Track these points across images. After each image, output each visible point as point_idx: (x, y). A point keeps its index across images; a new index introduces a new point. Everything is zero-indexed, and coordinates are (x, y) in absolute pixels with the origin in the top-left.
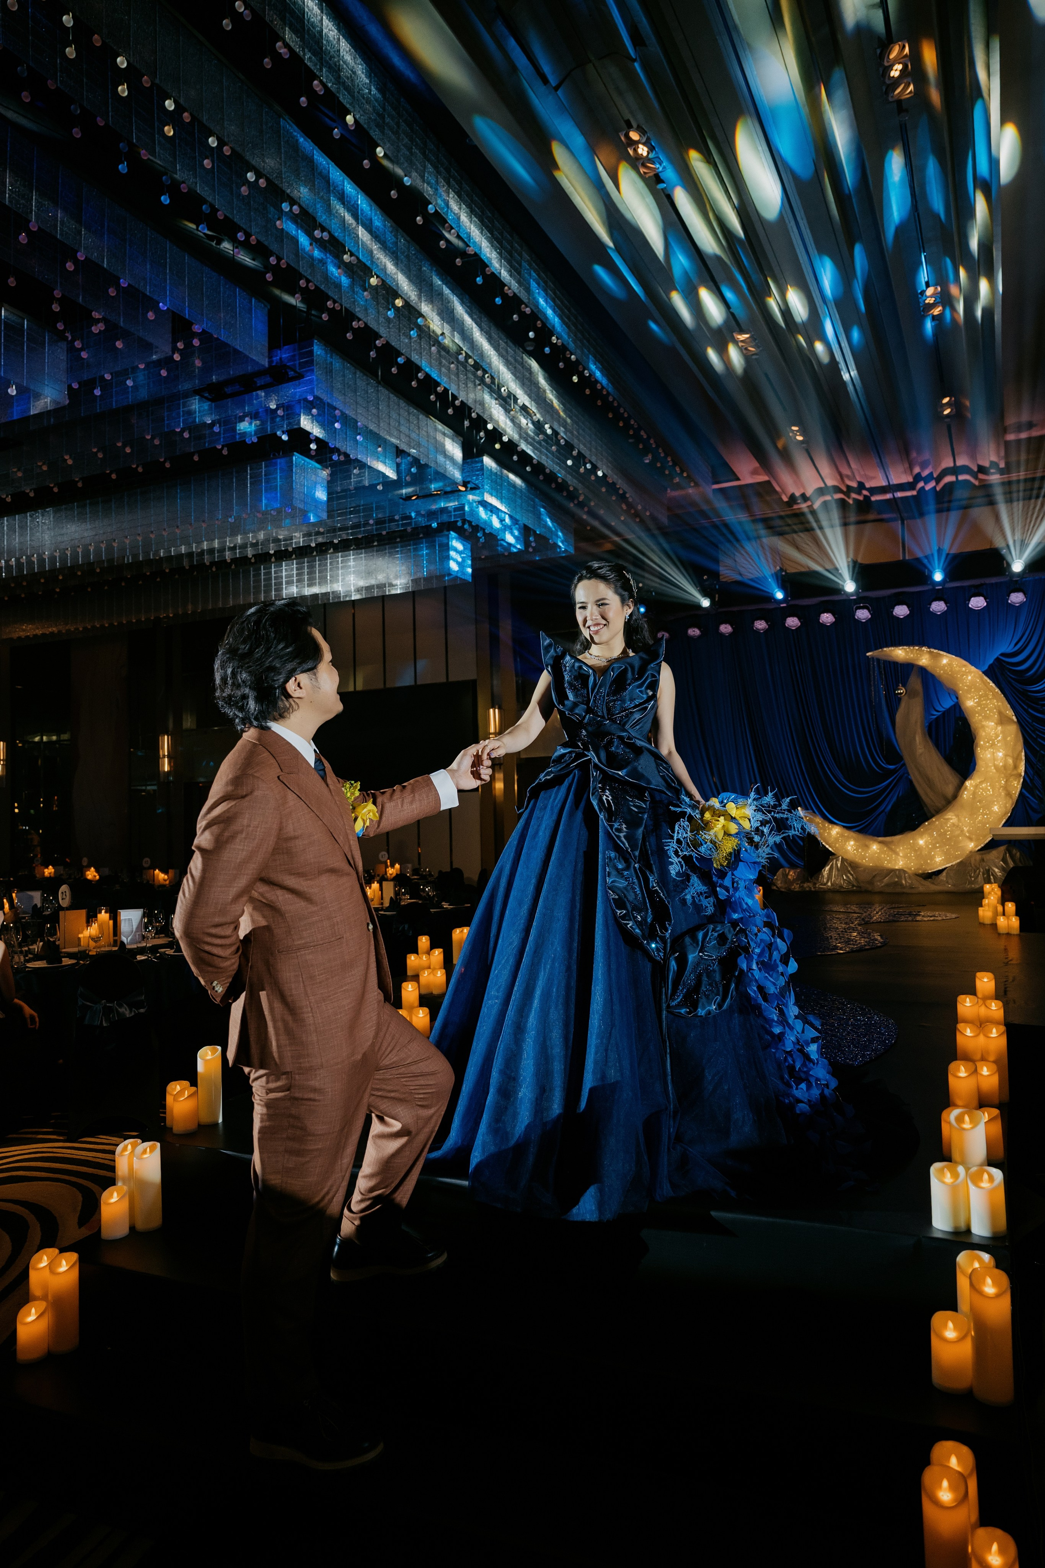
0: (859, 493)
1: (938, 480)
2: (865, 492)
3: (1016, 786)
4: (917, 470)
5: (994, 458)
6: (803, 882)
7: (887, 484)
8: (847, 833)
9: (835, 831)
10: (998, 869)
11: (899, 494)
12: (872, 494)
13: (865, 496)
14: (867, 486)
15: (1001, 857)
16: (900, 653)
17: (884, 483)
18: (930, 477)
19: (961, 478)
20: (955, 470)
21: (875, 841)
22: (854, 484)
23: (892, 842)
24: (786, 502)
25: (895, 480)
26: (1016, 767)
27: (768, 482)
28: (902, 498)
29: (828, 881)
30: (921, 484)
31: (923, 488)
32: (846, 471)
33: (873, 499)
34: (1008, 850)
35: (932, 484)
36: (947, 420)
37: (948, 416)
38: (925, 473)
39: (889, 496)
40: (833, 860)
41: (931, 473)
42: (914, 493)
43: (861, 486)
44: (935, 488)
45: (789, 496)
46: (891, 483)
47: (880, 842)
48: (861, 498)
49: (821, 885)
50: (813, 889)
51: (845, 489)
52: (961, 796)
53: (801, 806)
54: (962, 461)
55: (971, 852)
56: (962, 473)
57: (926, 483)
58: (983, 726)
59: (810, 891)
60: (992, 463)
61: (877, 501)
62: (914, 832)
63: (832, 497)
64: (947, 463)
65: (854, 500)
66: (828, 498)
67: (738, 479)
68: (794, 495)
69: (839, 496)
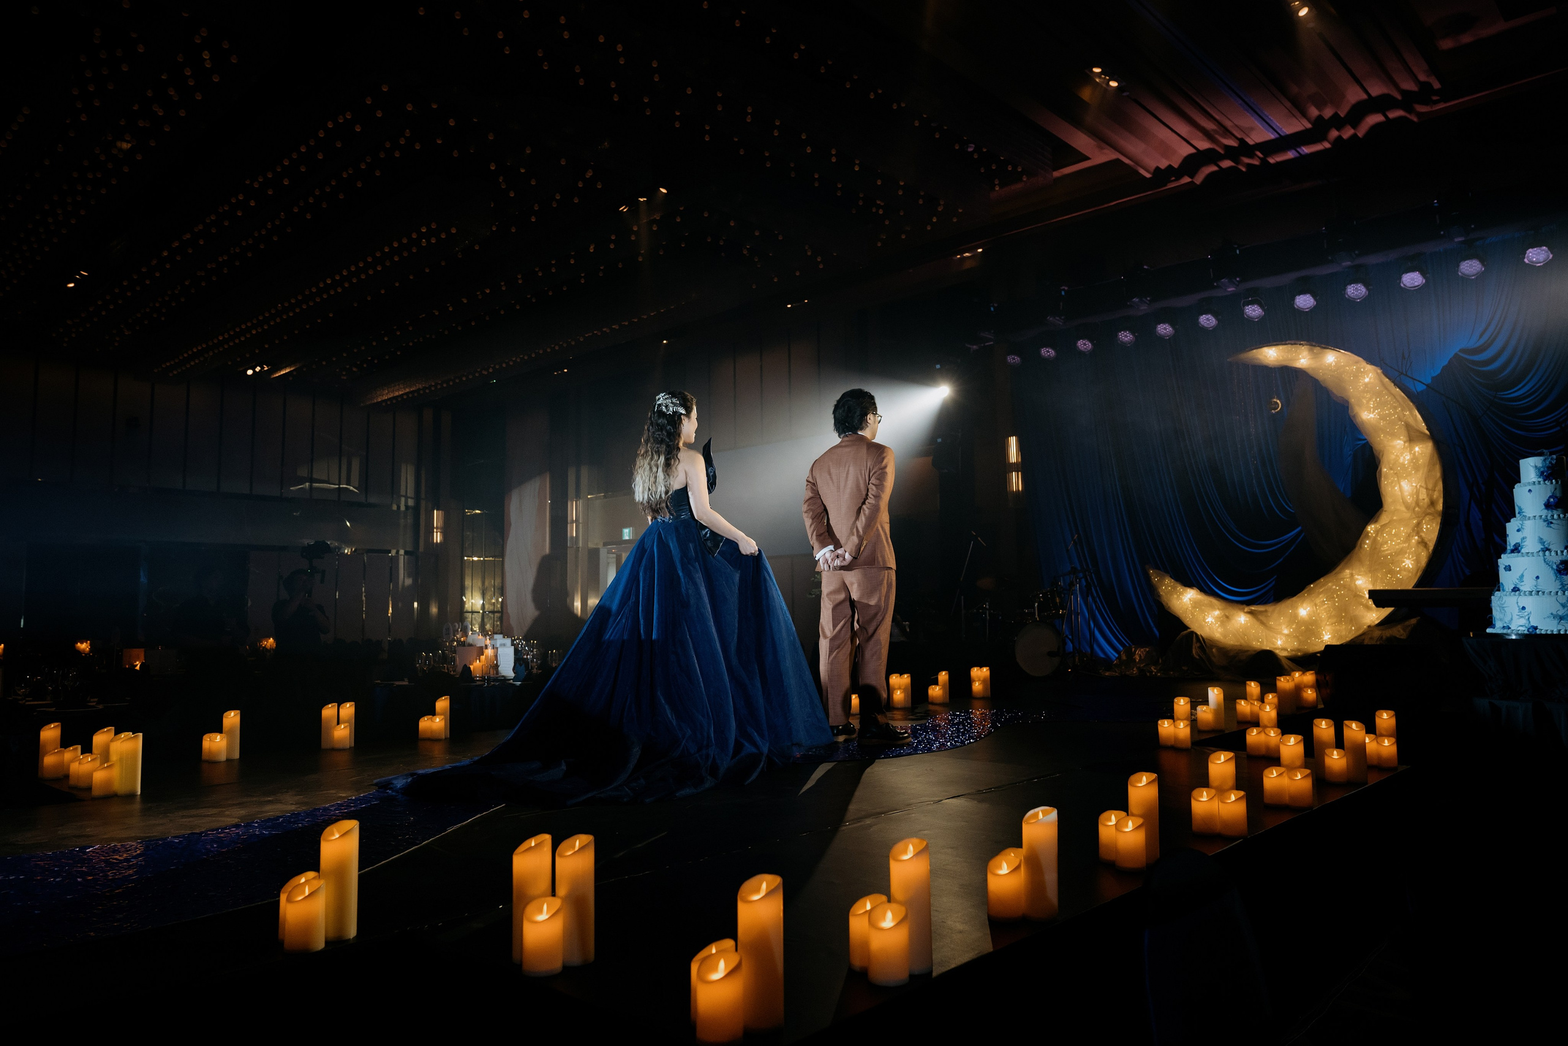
0: (1252, 156)
1: (1355, 122)
2: (1255, 154)
3: (1431, 530)
4: (1314, 112)
7: (1276, 136)
8: (1206, 599)
9: (1187, 595)
11: (1306, 150)
12: (1266, 157)
13: (1259, 160)
14: (1251, 143)
16: (1271, 354)
17: (1271, 135)
18: (1339, 120)
19: (1393, 114)
20: (1373, 105)
21: (1243, 610)
22: (1233, 143)
23: (1266, 611)
24: (1150, 178)
25: (1285, 129)
26: (1432, 503)
27: (1118, 160)
28: (1312, 154)
30: (1328, 133)
31: (1340, 138)
32: (1209, 126)
33: (1273, 161)
35: (1348, 131)
38: (1326, 114)
39: (1291, 155)
41: (1338, 114)
42: (1327, 145)
43: (1244, 144)
44: (1355, 136)
45: (1150, 171)
46: (1281, 134)
47: (1251, 613)
48: (1256, 162)
51: (1226, 151)
52: (1361, 547)
54: (1377, 89)
55: (1369, 627)
56: (1386, 108)
57: (1337, 129)
58: (1388, 447)
61: (1278, 163)
62: (1294, 599)
63: (1218, 166)
64: (1354, 95)
65: (1249, 166)
66: (1214, 168)
67: (1087, 158)
68: (1157, 168)
69: (1226, 164)
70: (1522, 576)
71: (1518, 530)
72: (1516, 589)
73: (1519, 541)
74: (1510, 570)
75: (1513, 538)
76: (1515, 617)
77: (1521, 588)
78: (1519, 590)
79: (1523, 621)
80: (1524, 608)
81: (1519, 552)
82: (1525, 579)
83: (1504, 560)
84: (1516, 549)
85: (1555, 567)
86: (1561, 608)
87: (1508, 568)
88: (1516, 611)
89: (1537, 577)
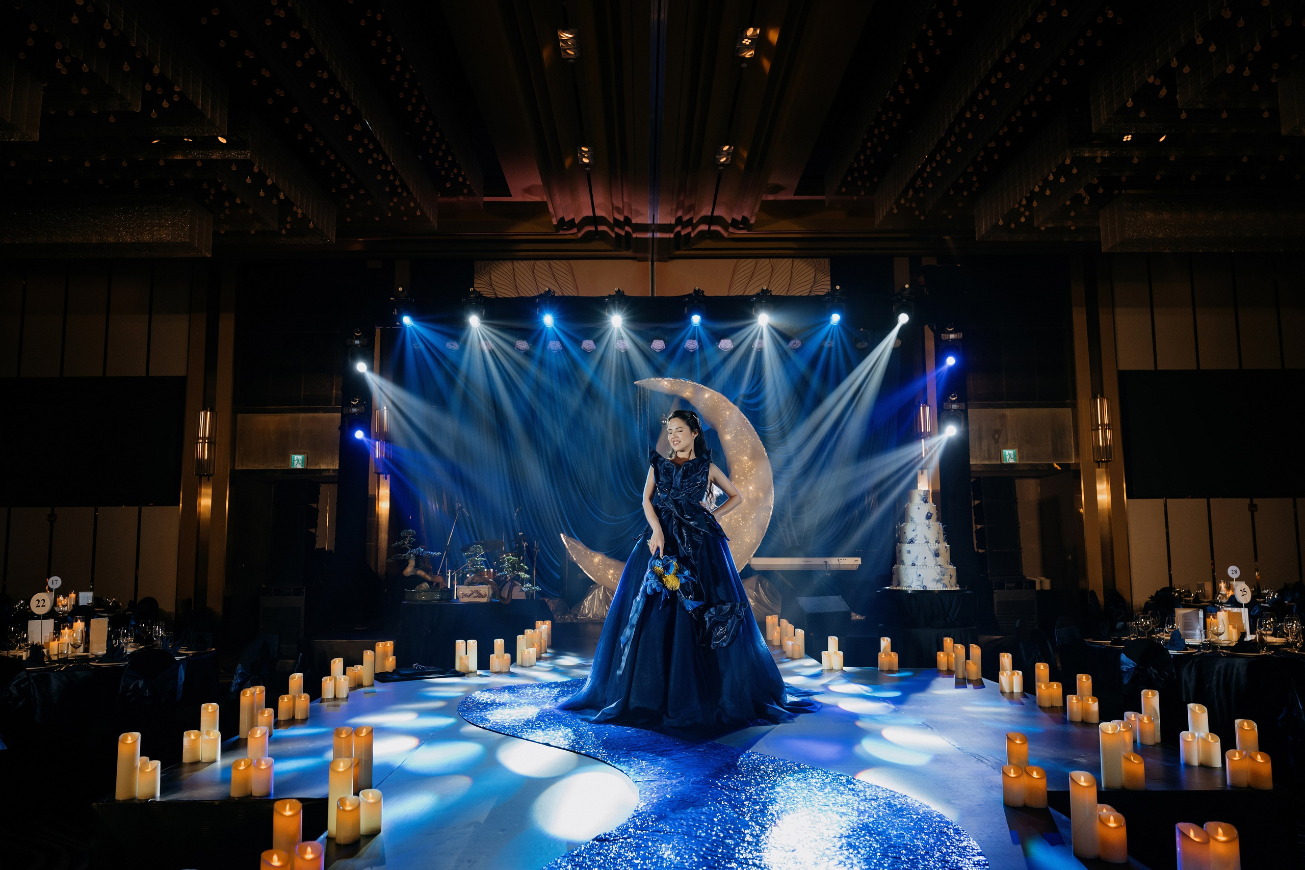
0: (623, 228)
1: (694, 227)
2: (627, 228)
4: (680, 214)
5: (746, 214)
6: (564, 614)
7: (652, 223)
8: (609, 561)
9: (598, 558)
10: (752, 599)
11: (658, 235)
12: (633, 232)
13: (627, 232)
14: (634, 221)
15: (754, 588)
16: (663, 384)
17: (649, 222)
18: (690, 222)
19: (713, 228)
20: (711, 220)
22: (621, 218)
24: (555, 225)
25: (659, 220)
26: (765, 500)
27: (545, 203)
28: (660, 239)
29: (589, 613)
30: (678, 229)
31: (679, 232)
32: (618, 203)
33: (634, 236)
34: (760, 581)
35: (689, 230)
36: (721, 168)
37: (723, 164)
38: (685, 218)
39: (649, 235)
40: (594, 589)
41: (691, 219)
42: (671, 235)
43: (627, 221)
44: (689, 233)
45: (558, 220)
46: (655, 223)
48: (623, 233)
49: (582, 616)
50: (575, 621)
51: (612, 221)
53: (563, 533)
54: (718, 212)
56: (715, 224)
57: (683, 228)
58: (739, 460)
59: (572, 624)
60: (744, 218)
61: (635, 238)
63: (596, 228)
64: (706, 211)
65: (617, 234)
66: (593, 228)
67: (511, 196)
68: (563, 218)
69: (602, 228)
70: (917, 556)
71: (913, 531)
72: (913, 565)
73: (914, 536)
74: (910, 553)
75: (910, 534)
76: (915, 581)
77: (916, 564)
78: (915, 565)
79: (919, 583)
80: (920, 575)
81: (913, 543)
82: (919, 558)
83: (906, 547)
84: (912, 541)
85: (933, 552)
86: (937, 575)
87: (909, 552)
88: (915, 577)
89: (925, 558)
